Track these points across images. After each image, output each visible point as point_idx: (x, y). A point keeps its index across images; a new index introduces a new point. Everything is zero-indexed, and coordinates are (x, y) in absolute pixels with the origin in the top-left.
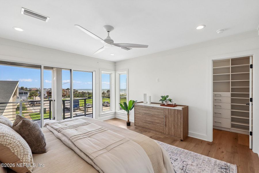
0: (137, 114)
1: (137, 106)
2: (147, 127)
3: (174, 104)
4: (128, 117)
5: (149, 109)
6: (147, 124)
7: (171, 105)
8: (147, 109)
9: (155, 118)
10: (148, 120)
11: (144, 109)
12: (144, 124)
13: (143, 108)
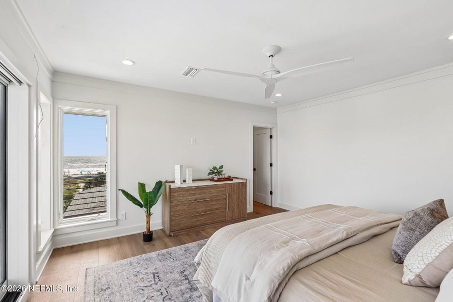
0: (176, 206)
1: (177, 189)
2: (198, 223)
3: (226, 176)
4: (148, 222)
5: (203, 191)
6: (199, 219)
7: (222, 178)
8: (199, 192)
9: (213, 203)
10: (201, 210)
11: (193, 192)
12: (193, 220)
13: (190, 192)
